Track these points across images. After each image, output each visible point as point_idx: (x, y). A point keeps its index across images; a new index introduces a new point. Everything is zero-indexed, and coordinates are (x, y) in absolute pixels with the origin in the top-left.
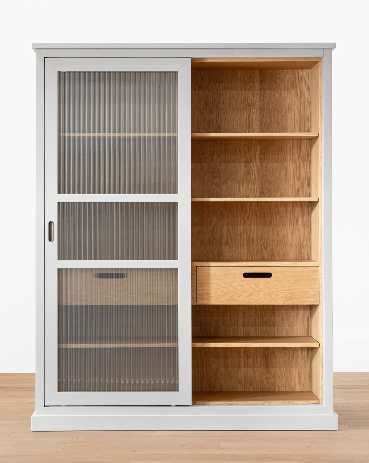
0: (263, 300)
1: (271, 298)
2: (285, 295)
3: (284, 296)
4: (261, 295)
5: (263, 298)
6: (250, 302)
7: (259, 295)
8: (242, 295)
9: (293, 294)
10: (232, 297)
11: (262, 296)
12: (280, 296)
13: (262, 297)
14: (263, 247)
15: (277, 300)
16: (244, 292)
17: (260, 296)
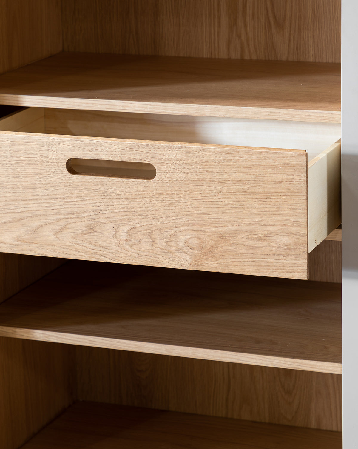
0: (129, 249)
1: (153, 245)
2: (199, 238)
3: (194, 242)
4: (123, 235)
5: (131, 243)
6: (90, 253)
7: (117, 231)
8: (64, 228)
9: (223, 237)
10: (35, 231)
11: (125, 238)
12: (181, 244)
13: (126, 240)
14: (272, 22)
15: (172, 253)
16: (72, 220)
17: (121, 237)
